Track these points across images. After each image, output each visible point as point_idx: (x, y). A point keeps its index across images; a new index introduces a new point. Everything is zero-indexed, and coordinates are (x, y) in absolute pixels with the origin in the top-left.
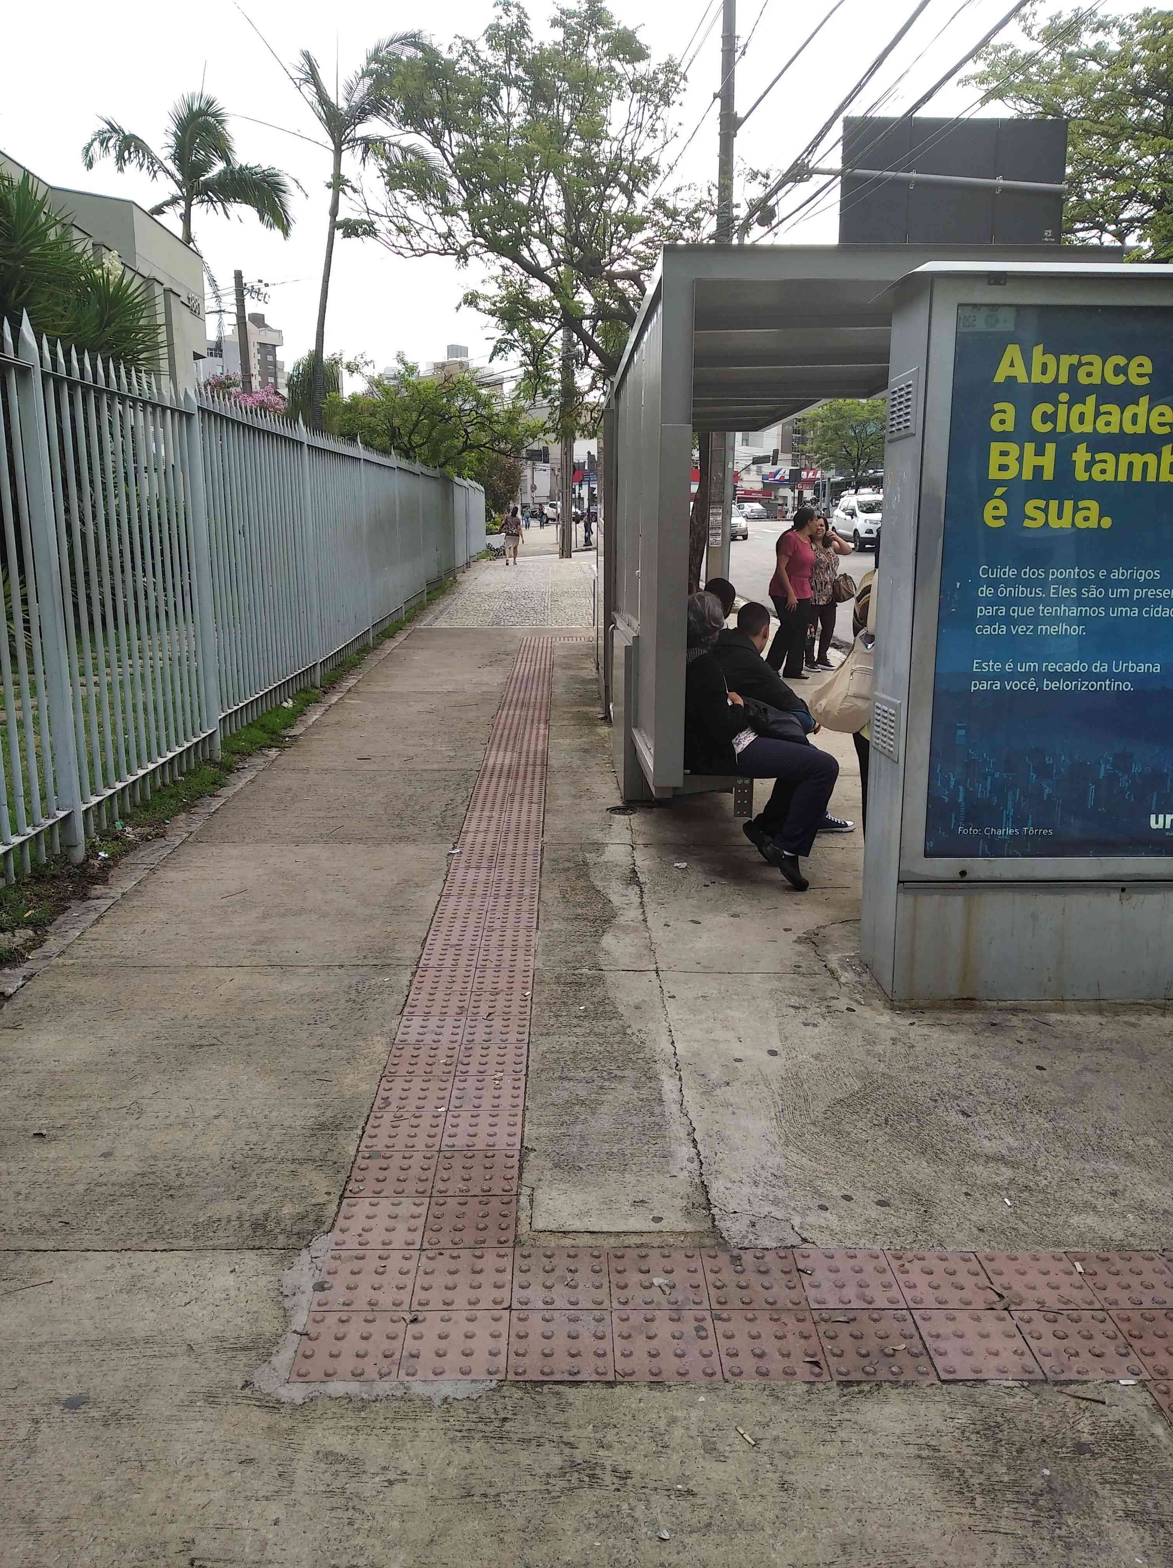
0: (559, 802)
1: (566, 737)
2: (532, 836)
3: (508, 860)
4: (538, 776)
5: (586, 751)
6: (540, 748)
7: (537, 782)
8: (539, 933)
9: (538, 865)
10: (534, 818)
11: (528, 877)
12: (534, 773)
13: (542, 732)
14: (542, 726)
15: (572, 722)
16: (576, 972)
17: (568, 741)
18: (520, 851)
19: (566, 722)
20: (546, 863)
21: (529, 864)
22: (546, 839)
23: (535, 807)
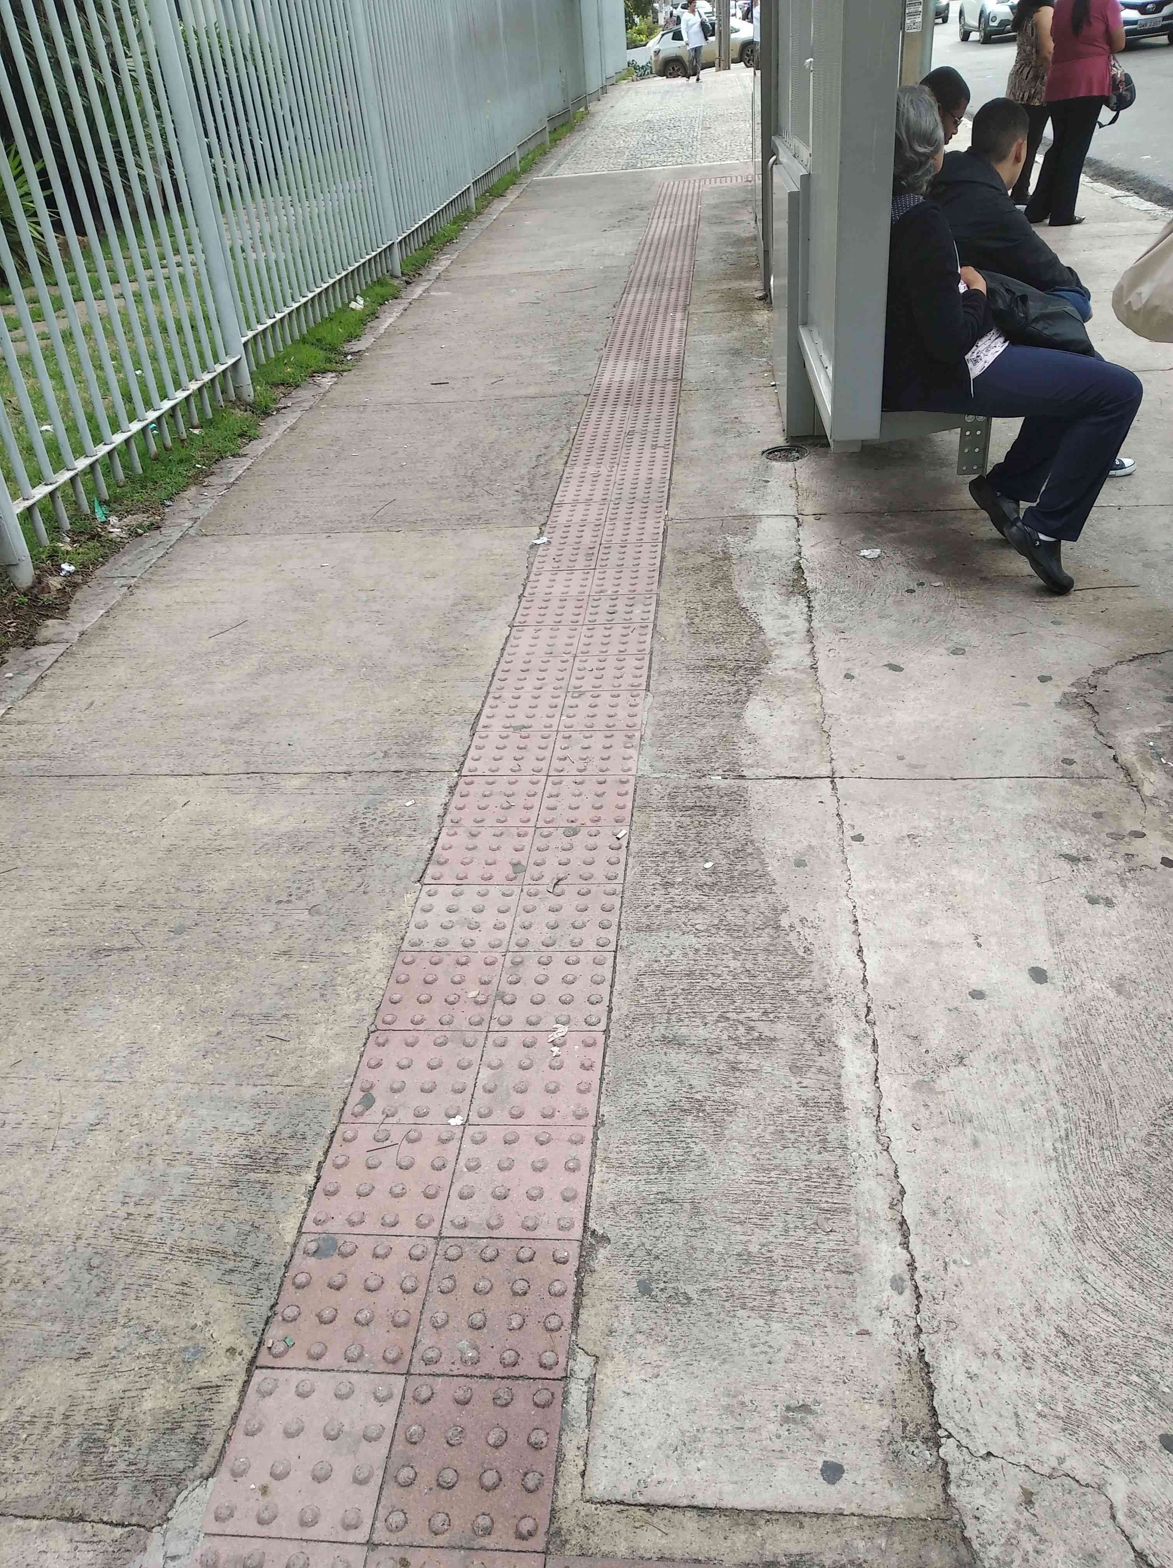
0: (695, 444)
1: (710, 331)
2: (652, 507)
3: (614, 557)
4: (668, 399)
5: (737, 353)
6: (674, 351)
7: (666, 408)
8: (650, 699)
9: (658, 561)
10: (657, 474)
11: (641, 588)
12: (662, 394)
13: (678, 325)
14: (679, 315)
15: (721, 307)
16: (703, 782)
17: (713, 338)
18: (633, 537)
19: (710, 308)
20: (669, 557)
21: (645, 561)
22: (671, 513)
23: (660, 452)
